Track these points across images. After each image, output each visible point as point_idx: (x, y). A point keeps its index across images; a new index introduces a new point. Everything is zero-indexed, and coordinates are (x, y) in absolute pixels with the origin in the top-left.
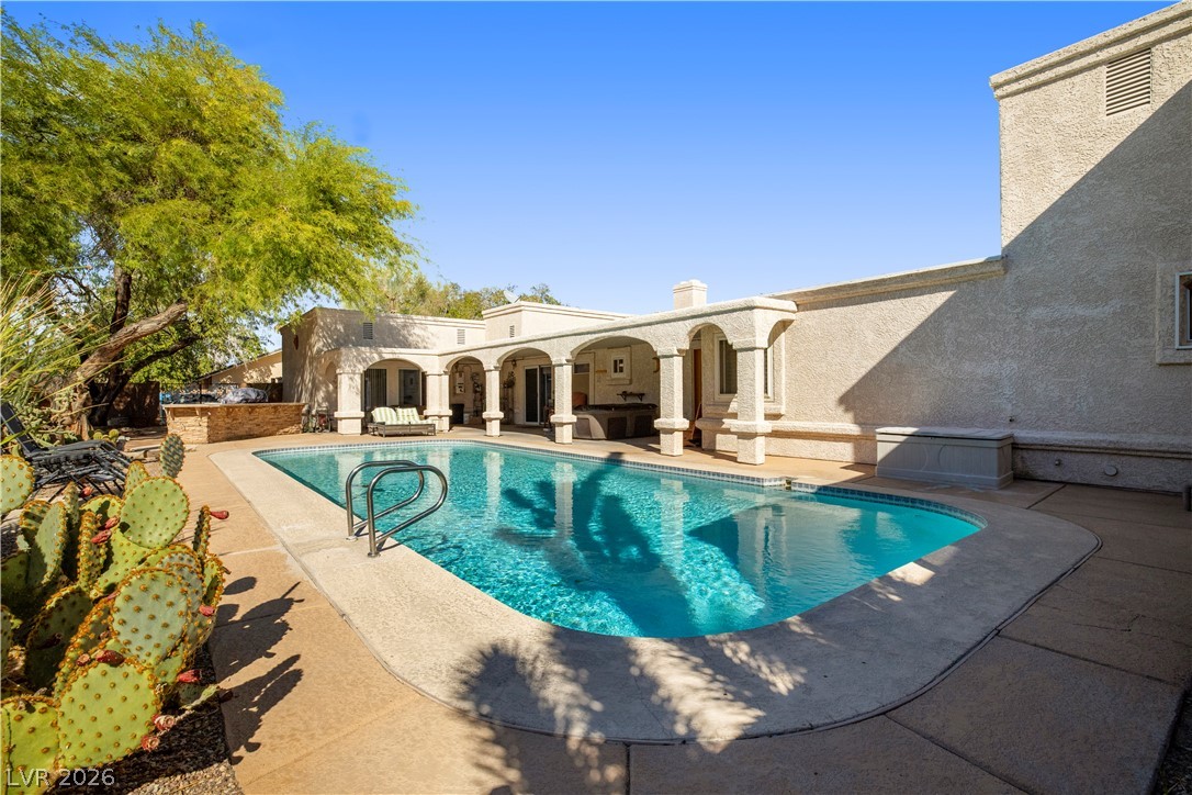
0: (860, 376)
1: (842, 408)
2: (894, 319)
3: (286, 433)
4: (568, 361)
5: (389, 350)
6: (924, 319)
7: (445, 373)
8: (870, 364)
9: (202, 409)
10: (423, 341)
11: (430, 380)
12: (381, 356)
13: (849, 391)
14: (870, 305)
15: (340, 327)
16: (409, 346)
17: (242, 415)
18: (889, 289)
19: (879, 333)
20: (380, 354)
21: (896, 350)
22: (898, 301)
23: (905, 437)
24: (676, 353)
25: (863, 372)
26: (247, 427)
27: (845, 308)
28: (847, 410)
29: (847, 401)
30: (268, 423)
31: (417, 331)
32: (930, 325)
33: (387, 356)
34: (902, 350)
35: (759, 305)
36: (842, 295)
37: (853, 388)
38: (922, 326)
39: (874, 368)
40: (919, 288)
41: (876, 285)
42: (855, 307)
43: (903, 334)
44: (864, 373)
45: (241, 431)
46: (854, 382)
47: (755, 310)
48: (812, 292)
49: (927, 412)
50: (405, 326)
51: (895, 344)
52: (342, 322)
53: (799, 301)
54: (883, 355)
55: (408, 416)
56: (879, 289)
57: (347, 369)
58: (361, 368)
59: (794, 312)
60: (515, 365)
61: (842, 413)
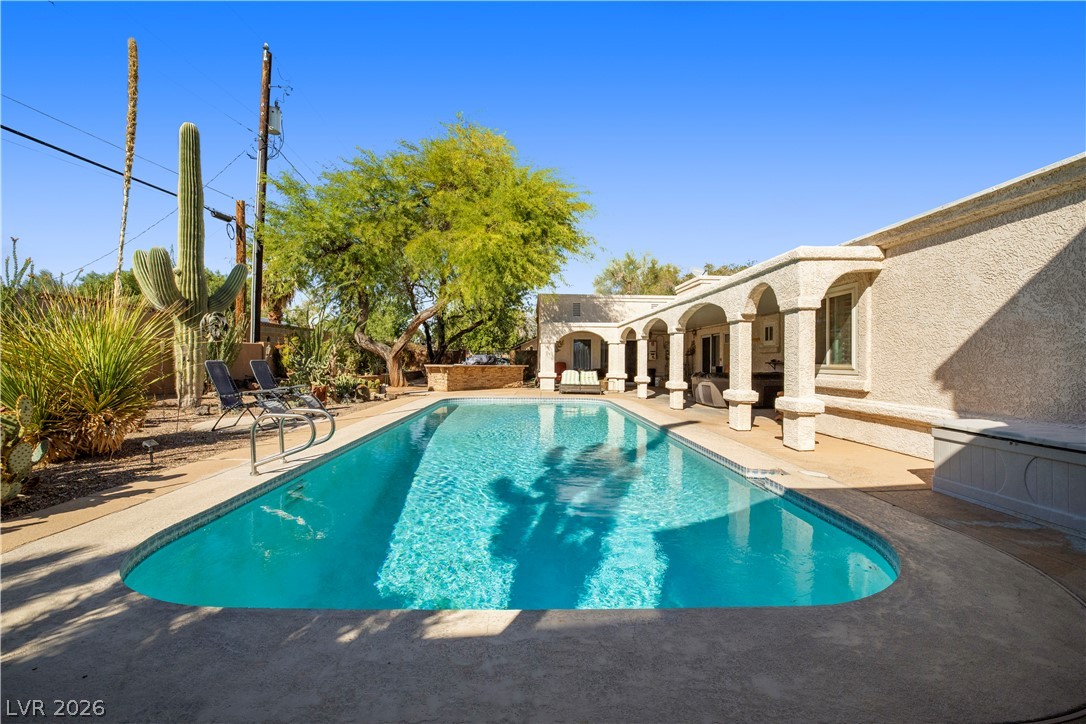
0: (961, 342)
1: (939, 385)
2: (1013, 254)
3: (510, 387)
4: (677, 329)
5: (577, 324)
6: (1061, 246)
7: (622, 342)
8: (975, 323)
9: (445, 368)
10: (621, 315)
11: (610, 347)
12: (570, 330)
13: (945, 364)
14: (975, 237)
15: (556, 308)
16: (610, 321)
17: (477, 373)
18: (1002, 209)
19: (989, 277)
20: (570, 327)
21: (1014, 300)
22: (1019, 224)
23: (972, 437)
24: (742, 319)
25: (966, 335)
26: (480, 382)
27: (942, 247)
28: (946, 387)
29: (945, 375)
30: (496, 379)
31: (616, 307)
32: (1073, 256)
33: (575, 330)
34: (1022, 301)
35: (803, 256)
36: (936, 228)
37: (951, 358)
38: (1059, 258)
39: (981, 329)
40: (1054, 197)
41: (978, 207)
42: (954, 243)
43: (1026, 275)
44: (966, 338)
45: (476, 384)
46: (953, 350)
47: (800, 263)
48: (896, 230)
49: (1064, 400)
50: (606, 304)
51: (1013, 292)
52: (557, 304)
53: (885, 244)
54: (994, 310)
55: (590, 378)
56: (988, 211)
57: (545, 340)
58: (555, 339)
59: (880, 260)
60: (695, 334)
61: (937, 394)
